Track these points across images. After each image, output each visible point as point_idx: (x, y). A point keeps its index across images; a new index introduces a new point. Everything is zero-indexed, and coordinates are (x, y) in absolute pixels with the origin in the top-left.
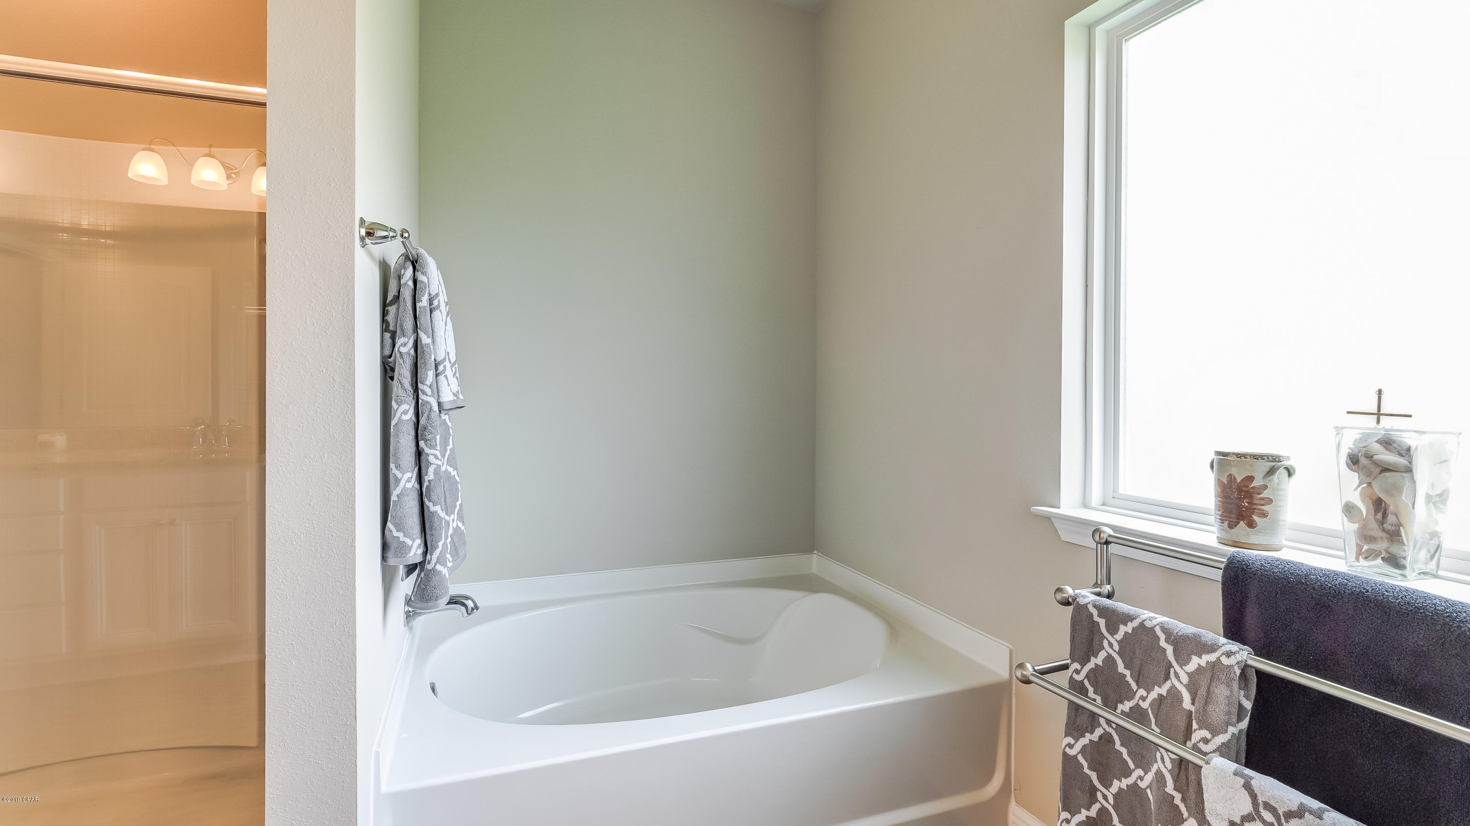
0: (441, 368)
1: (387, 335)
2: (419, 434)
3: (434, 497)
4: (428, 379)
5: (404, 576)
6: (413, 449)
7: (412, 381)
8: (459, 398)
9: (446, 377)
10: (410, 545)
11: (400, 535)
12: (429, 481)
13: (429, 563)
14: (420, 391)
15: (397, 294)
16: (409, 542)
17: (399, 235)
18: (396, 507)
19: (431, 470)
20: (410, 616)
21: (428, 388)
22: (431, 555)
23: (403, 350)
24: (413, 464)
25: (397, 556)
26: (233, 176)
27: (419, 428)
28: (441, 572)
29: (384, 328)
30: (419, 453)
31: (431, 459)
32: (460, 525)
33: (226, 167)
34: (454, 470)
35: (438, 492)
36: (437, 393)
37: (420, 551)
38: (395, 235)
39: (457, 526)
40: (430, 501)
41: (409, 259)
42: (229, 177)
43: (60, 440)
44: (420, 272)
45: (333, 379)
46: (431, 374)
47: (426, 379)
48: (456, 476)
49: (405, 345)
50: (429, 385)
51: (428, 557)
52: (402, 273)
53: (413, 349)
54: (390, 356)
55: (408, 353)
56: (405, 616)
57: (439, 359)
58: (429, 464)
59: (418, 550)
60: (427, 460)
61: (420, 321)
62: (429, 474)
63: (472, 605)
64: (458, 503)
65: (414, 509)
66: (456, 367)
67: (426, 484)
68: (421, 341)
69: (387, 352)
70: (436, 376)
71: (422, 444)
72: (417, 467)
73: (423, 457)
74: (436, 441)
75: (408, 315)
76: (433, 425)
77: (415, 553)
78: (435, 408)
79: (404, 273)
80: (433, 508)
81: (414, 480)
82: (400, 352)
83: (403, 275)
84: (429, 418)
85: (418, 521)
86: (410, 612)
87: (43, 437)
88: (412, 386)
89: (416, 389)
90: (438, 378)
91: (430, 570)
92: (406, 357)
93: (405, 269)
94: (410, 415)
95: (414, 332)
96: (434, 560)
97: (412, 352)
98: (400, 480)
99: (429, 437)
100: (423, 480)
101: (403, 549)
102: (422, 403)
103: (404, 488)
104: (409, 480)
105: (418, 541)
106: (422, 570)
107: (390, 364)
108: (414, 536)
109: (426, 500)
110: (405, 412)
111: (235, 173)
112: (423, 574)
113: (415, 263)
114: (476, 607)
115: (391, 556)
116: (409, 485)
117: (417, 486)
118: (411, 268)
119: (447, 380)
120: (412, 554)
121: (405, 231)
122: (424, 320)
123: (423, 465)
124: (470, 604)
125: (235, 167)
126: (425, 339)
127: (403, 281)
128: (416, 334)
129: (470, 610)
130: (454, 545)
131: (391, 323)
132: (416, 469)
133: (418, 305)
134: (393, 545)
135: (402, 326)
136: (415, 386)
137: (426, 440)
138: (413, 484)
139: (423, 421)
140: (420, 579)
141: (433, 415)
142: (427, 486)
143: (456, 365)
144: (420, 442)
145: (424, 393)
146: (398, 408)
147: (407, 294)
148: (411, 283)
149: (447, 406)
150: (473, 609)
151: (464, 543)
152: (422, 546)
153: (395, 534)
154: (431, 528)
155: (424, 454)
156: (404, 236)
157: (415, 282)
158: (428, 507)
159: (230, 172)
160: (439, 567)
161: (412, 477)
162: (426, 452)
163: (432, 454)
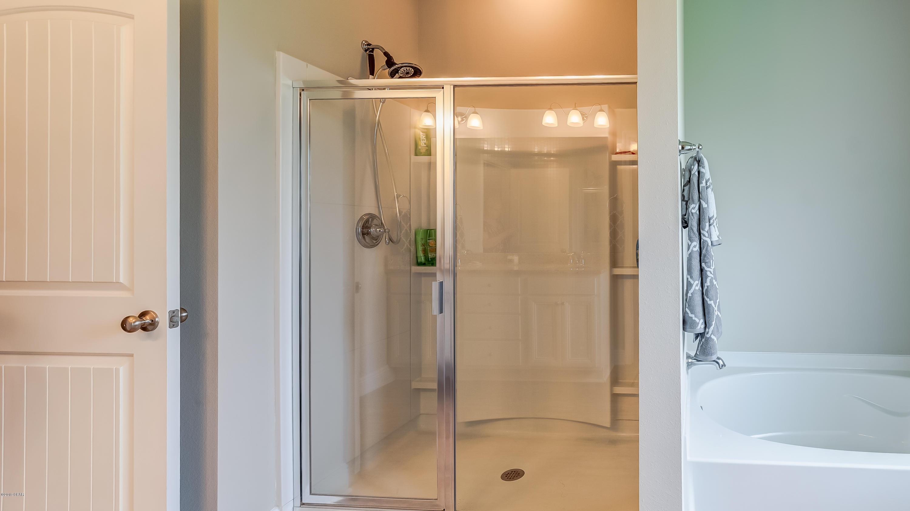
0: (712, 221)
1: (684, 203)
2: (702, 259)
3: (710, 296)
4: (706, 227)
5: (694, 340)
6: (698, 268)
7: (698, 229)
8: (720, 239)
9: (714, 226)
10: (698, 322)
11: (693, 316)
12: (707, 286)
13: (707, 333)
14: (702, 235)
15: (688, 180)
16: (697, 320)
17: (697, 147)
18: (691, 300)
19: (708, 280)
20: (689, 365)
21: (706, 233)
22: (709, 329)
23: (693, 211)
24: (699, 276)
25: (691, 328)
26: (585, 118)
27: (702, 255)
28: (713, 340)
29: (682, 199)
30: (702, 270)
31: (708, 273)
32: (719, 314)
33: (583, 115)
34: (715, 281)
35: (712, 293)
36: (710, 236)
37: (703, 326)
38: (695, 148)
39: (718, 314)
40: (708, 298)
41: (696, 160)
42: (583, 119)
43: (516, 258)
44: (701, 167)
45: (669, 228)
46: (707, 224)
47: (705, 228)
48: (716, 285)
49: (694, 208)
50: (707, 231)
51: (707, 330)
52: (692, 168)
53: (698, 211)
54: (685, 215)
55: (696, 213)
56: (687, 364)
57: (710, 216)
58: (707, 277)
59: (702, 325)
60: (706, 274)
61: (701, 195)
62: (707, 282)
63: (722, 363)
64: (718, 301)
65: (699, 302)
66: (717, 221)
67: (705, 288)
68: (702, 206)
69: (684, 213)
70: (709, 226)
71: (703, 264)
72: (701, 278)
73: (703, 273)
74: (710, 264)
75: (696, 191)
76: (709, 254)
77: (700, 328)
78: (710, 244)
79: (693, 168)
80: (709, 302)
81: (699, 285)
82: (692, 213)
83: (693, 169)
84: (707, 250)
85: (702, 309)
86: (689, 363)
87: (510, 257)
88: (698, 232)
89: (700, 234)
90: (710, 227)
91: (708, 338)
92: (695, 215)
93: (694, 166)
94: (697, 248)
95: (699, 201)
96: (710, 333)
97: (698, 212)
98: (693, 285)
99: (707, 261)
100: (703, 286)
101: (694, 324)
102: (703, 241)
103: (695, 289)
104: (697, 285)
105: (702, 321)
106: (702, 337)
107: (685, 219)
108: (700, 318)
109: (705, 297)
110: (695, 246)
111: (585, 117)
112: (703, 340)
113: (699, 162)
114: (724, 365)
115: (688, 327)
116: (697, 288)
117: (701, 289)
118: (697, 165)
119: (715, 228)
120: (699, 327)
121: (700, 145)
122: (703, 194)
123: (704, 277)
124: (721, 362)
125: (585, 114)
126: (704, 205)
127: (692, 173)
128: (699, 202)
129: (721, 366)
130: (717, 325)
131: (686, 196)
132: (700, 279)
133: (701, 186)
134: (688, 322)
135: (692, 198)
136: (699, 232)
137: (705, 263)
138: (699, 287)
139: (704, 252)
140: (702, 342)
141: (709, 248)
142: (706, 289)
143: (717, 220)
144: (702, 264)
145: (704, 236)
146: (691, 244)
147: (695, 180)
148: (697, 173)
149: (715, 243)
150: (722, 366)
151: (721, 325)
152: (704, 323)
153: (690, 315)
154: (709, 313)
155: (704, 270)
156: (700, 148)
157: (699, 172)
158: (707, 302)
159: (584, 116)
160: (713, 337)
161: (698, 284)
162: (706, 270)
163: (709, 271)
